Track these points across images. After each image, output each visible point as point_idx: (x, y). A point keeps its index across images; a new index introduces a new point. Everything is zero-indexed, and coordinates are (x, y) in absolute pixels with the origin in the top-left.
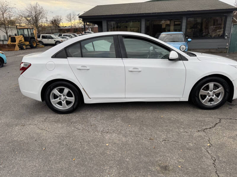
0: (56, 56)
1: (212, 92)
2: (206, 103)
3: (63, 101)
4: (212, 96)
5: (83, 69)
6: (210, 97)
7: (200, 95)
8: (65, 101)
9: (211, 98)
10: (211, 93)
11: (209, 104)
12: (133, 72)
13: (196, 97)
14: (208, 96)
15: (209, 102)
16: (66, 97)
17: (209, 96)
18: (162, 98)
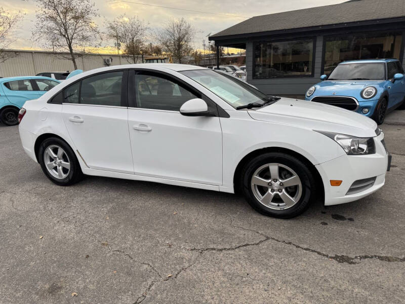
0: (52, 101)
1: (278, 183)
2: (267, 203)
3: (59, 166)
4: (278, 191)
5: (77, 122)
6: (275, 193)
7: (252, 184)
8: (61, 167)
9: (277, 195)
10: (276, 185)
11: (273, 206)
12: (140, 132)
13: (245, 189)
14: (270, 190)
15: (272, 201)
16: (62, 161)
17: (273, 191)
18: (179, 179)
